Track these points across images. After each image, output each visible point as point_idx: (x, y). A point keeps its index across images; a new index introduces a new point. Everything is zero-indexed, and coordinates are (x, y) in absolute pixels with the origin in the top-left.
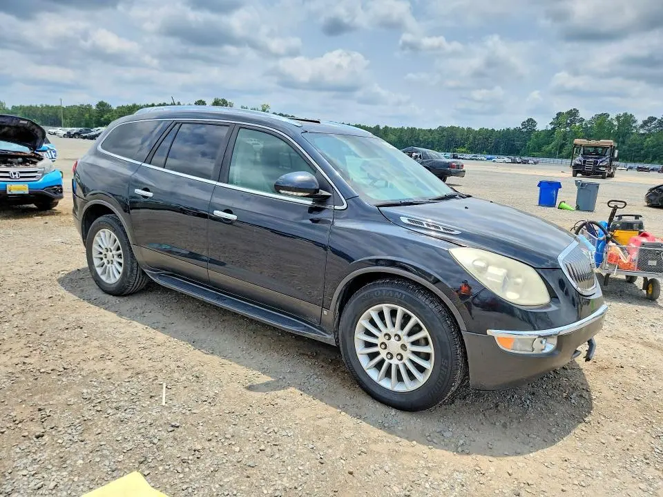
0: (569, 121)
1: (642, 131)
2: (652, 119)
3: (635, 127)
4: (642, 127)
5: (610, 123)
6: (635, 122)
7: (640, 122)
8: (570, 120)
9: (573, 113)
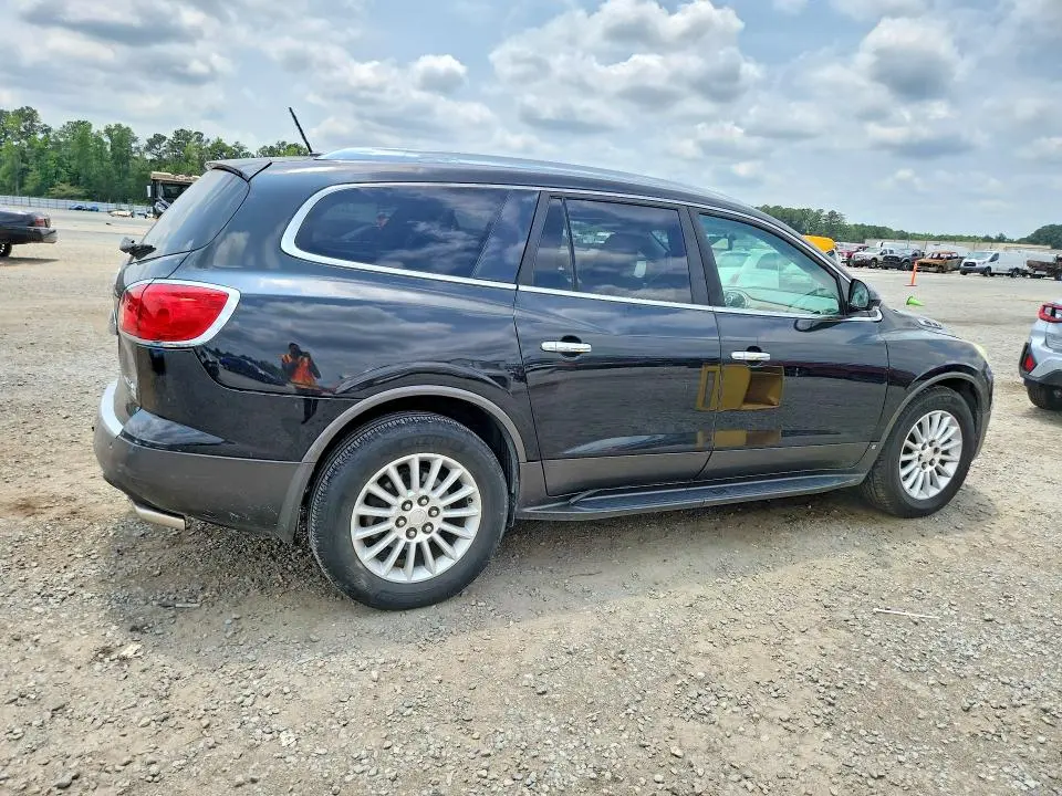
0: (22, 129)
1: (149, 157)
2: (159, 139)
3: (138, 148)
4: (148, 149)
5: (99, 140)
6: (135, 140)
7: (143, 143)
8: (25, 127)
9: (27, 115)
